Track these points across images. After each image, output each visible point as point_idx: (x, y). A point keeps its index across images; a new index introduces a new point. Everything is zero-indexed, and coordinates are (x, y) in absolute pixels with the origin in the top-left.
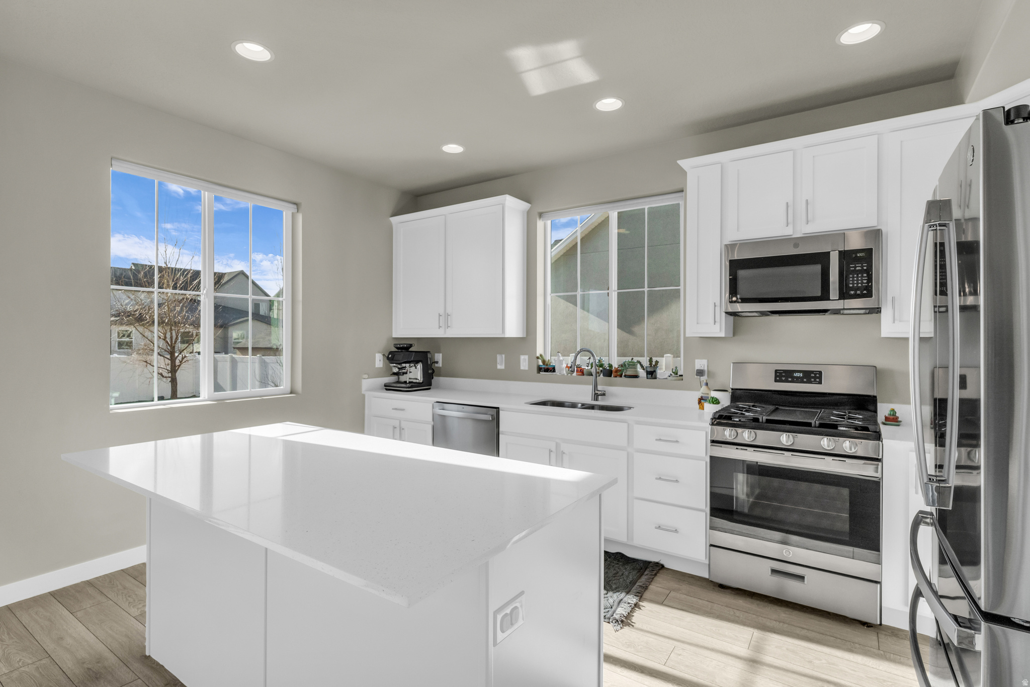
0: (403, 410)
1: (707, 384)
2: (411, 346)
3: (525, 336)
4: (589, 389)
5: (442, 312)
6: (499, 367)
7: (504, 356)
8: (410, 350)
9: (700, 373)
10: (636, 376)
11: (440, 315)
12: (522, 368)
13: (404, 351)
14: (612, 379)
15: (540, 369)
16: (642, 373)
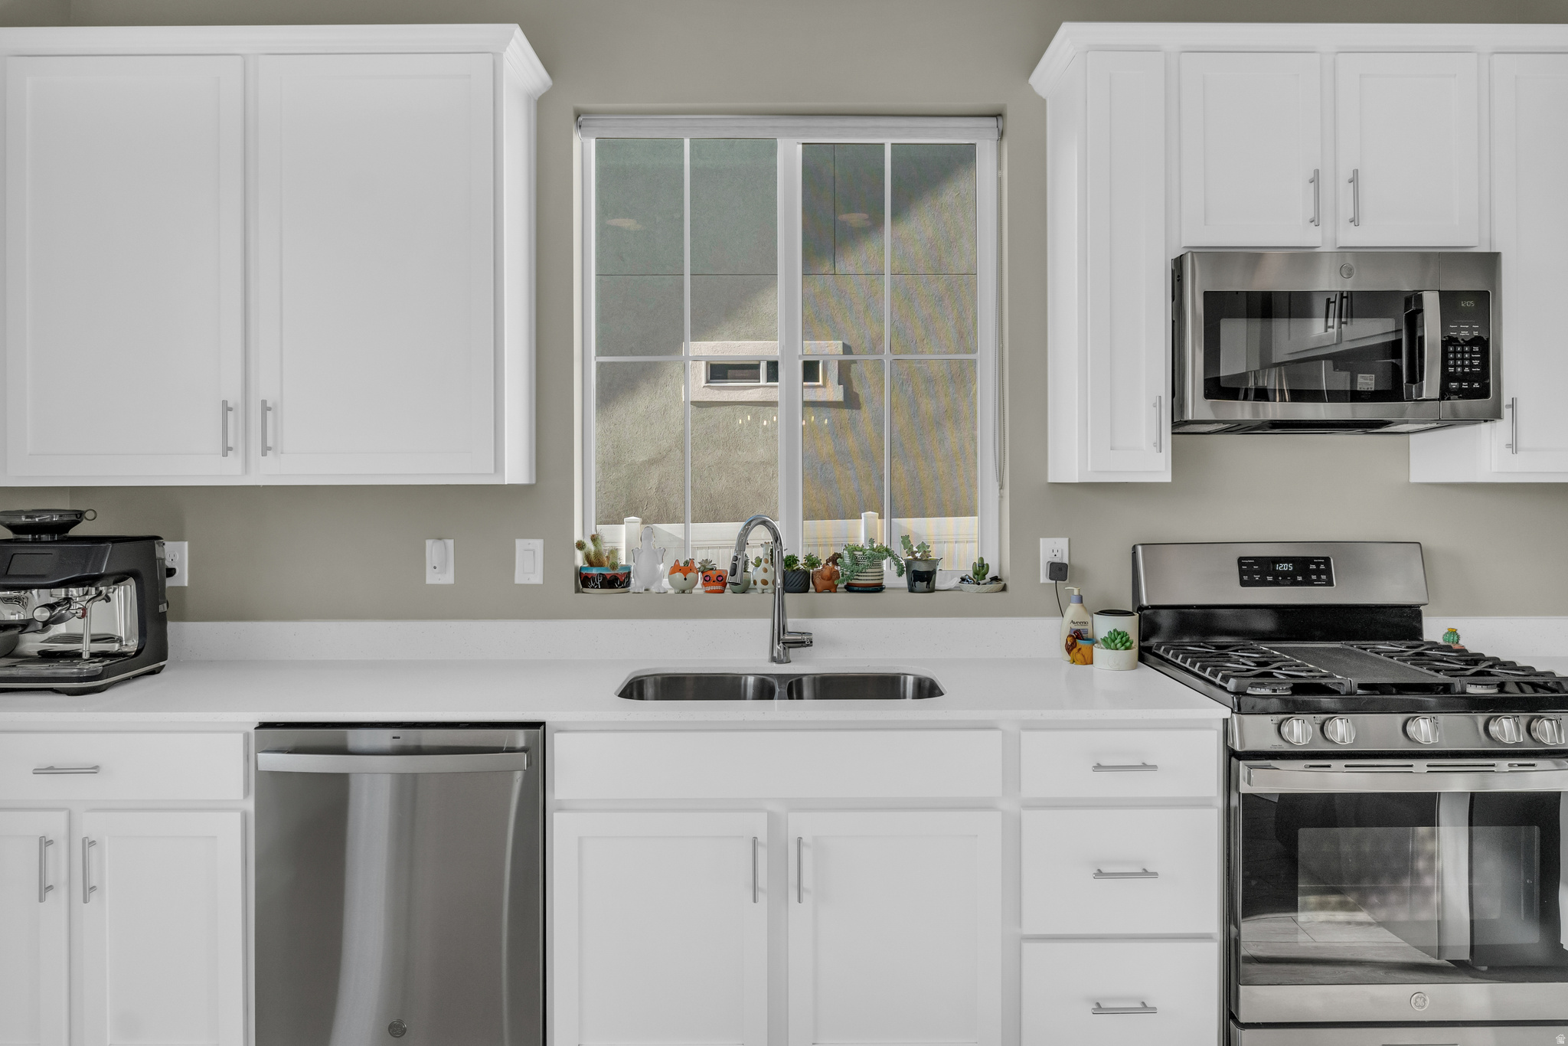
0: (95, 769)
1: (1081, 600)
2: (79, 516)
3: (534, 482)
4: (763, 627)
5: (234, 397)
6: (432, 578)
7: (450, 543)
8: (74, 532)
9: (1059, 571)
10: (878, 588)
11: (226, 408)
12: (520, 578)
13: (44, 537)
14: (811, 596)
15: (585, 581)
16: (891, 576)
